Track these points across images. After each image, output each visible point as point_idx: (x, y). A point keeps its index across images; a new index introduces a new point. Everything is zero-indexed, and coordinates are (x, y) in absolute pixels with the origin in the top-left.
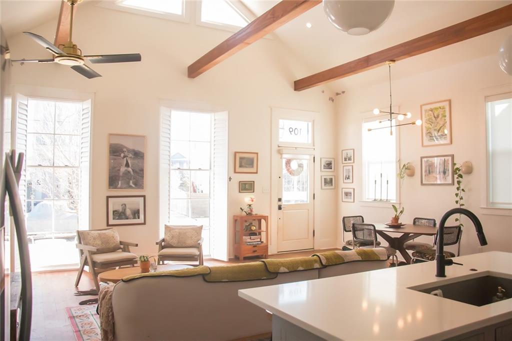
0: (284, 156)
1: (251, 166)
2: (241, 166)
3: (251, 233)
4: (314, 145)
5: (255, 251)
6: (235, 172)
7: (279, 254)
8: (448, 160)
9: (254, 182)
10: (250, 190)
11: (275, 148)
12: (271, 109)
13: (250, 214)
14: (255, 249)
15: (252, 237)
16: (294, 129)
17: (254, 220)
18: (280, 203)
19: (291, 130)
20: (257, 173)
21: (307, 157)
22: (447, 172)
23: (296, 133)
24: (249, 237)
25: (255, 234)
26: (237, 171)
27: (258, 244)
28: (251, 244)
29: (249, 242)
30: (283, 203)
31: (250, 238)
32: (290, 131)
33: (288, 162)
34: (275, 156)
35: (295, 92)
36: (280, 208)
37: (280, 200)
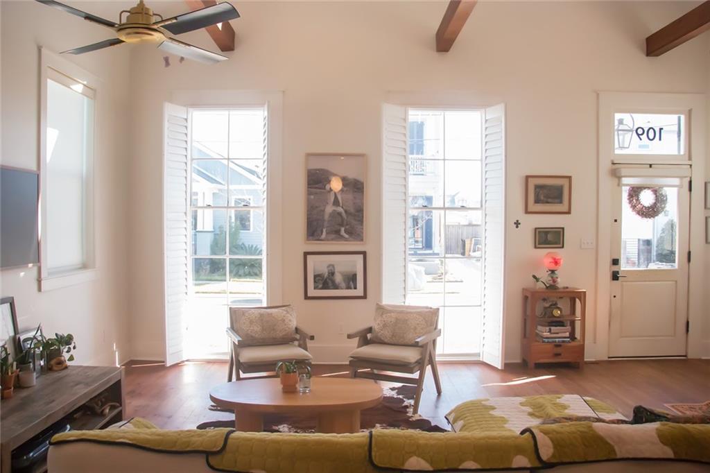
0: (625, 181)
1: (558, 201)
2: (537, 201)
3: (552, 322)
4: (690, 159)
5: (557, 355)
6: (527, 212)
7: (610, 361)
9: (563, 228)
10: (556, 243)
11: (605, 166)
12: (598, 95)
13: (552, 287)
14: (558, 350)
15: (552, 328)
16: (646, 130)
17: (561, 298)
18: (615, 268)
19: (639, 132)
20: (569, 213)
21: (676, 181)
23: (651, 137)
24: (548, 328)
25: (560, 323)
26: (529, 210)
27: (563, 342)
28: (550, 340)
29: (547, 338)
30: (624, 267)
31: (550, 329)
32: (638, 135)
33: (635, 192)
34: (607, 182)
35: (649, 58)
36: (615, 276)
37: (615, 262)
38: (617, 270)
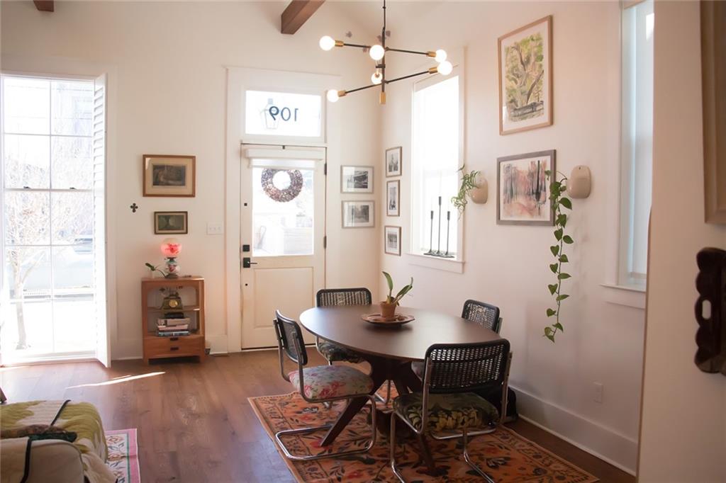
0: (255, 162)
1: (178, 182)
2: (156, 183)
3: (169, 314)
4: (326, 142)
5: (174, 349)
6: (145, 195)
7: (244, 353)
8: (545, 164)
9: (186, 213)
10: (179, 229)
11: (234, 146)
12: (227, 70)
13: (171, 276)
14: (175, 344)
15: (169, 320)
16: (280, 109)
17: (181, 287)
18: (246, 255)
19: (274, 112)
20: (193, 195)
21: (311, 164)
22: (542, 193)
23: (286, 117)
24: (163, 321)
25: (179, 314)
26: (147, 192)
27: (181, 335)
28: (166, 333)
29: (163, 331)
30: (255, 253)
31: (166, 322)
32: (272, 115)
33: (269, 173)
34: (234, 162)
35: (284, 35)
36: (246, 263)
37: (246, 248)
38: (248, 257)
